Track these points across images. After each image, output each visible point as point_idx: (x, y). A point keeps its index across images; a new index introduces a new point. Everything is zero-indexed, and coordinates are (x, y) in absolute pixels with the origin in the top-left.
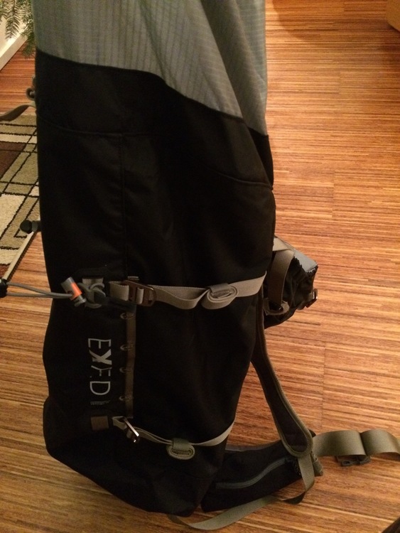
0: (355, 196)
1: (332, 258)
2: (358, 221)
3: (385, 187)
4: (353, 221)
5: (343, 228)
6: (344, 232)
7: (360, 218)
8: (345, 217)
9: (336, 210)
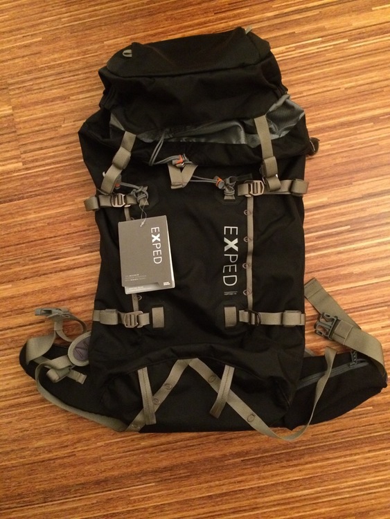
0: (41, 121)
1: (36, 230)
2: (54, 163)
3: (73, 95)
4: (47, 164)
5: (39, 180)
6: (41, 185)
7: (54, 157)
8: (37, 160)
9: (25, 152)
